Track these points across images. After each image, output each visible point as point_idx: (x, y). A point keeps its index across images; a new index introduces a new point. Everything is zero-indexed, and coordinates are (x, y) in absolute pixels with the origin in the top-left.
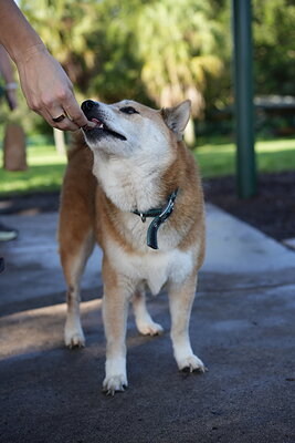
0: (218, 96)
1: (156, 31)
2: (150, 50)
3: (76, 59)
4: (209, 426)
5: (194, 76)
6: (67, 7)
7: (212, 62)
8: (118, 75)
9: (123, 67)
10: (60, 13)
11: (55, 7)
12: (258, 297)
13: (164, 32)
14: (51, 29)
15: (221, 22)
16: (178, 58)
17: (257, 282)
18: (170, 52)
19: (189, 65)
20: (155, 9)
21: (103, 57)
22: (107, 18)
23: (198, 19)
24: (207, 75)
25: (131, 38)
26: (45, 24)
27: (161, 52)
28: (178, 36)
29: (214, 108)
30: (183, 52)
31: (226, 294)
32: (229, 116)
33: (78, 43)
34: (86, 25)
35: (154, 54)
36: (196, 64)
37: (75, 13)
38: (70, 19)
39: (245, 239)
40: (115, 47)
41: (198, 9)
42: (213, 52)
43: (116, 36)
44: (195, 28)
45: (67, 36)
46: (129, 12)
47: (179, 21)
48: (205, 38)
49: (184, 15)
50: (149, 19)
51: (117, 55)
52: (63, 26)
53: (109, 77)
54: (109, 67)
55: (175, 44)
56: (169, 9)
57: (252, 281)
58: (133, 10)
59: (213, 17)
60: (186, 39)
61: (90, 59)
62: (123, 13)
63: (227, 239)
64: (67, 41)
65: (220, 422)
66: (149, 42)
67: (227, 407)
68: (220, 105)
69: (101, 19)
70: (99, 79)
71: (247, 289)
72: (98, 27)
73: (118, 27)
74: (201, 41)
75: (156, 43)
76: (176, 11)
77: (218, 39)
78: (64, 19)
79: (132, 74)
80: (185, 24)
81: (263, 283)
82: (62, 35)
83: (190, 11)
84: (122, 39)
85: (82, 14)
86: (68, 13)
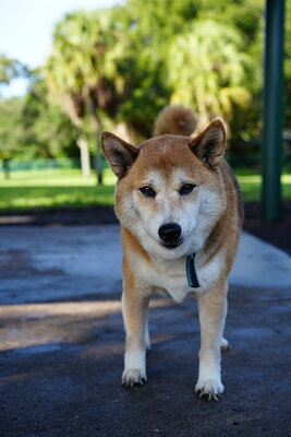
0: (244, 128)
1: (186, 61)
2: (179, 80)
3: (107, 84)
4: (230, 421)
5: (221, 106)
6: (100, 33)
7: (240, 94)
8: (146, 101)
9: (152, 95)
10: (94, 38)
11: (89, 32)
12: (281, 309)
13: (194, 61)
14: (84, 54)
15: (251, 55)
16: (207, 88)
17: (279, 296)
18: (199, 81)
19: (217, 96)
20: (187, 40)
21: (133, 84)
22: (139, 46)
23: (229, 51)
24: (234, 105)
25: (161, 65)
26: (79, 49)
27: (190, 81)
28: (208, 66)
29: (240, 139)
30: (212, 82)
31: (248, 305)
32: (255, 147)
33: (109, 68)
34: (118, 52)
35: (184, 81)
36: (225, 94)
37: (109, 40)
38: (102, 45)
39: (267, 258)
40: (146, 74)
41: (229, 41)
42: (242, 84)
43: (147, 63)
44: (225, 60)
45: (98, 61)
46: (160, 41)
47: (210, 52)
48: (234, 70)
49: (215, 46)
50: (180, 48)
51: (147, 83)
52: (95, 52)
53: (137, 103)
54: (138, 93)
55: (205, 73)
56: (200, 40)
57: (275, 295)
58: (165, 39)
59: (243, 49)
60: (216, 70)
61: (120, 84)
62: (155, 42)
63: (250, 257)
64: (99, 66)
65: (241, 418)
66: (179, 71)
67: (248, 405)
68: (246, 137)
69: (133, 46)
70: (128, 105)
71: (270, 301)
72: (129, 54)
73: (149, 56)
74: (230, 72)
75: (186, 73)
76: (207, 42)
77: (248, 70)
78: (97, 45)
79: (160, 101)
80: (216, 55)
81: (287, 297)
82: (94, 61)
83: (221, 44)
84: (152, 67)
85: (115, 40)
86: (101, 39)
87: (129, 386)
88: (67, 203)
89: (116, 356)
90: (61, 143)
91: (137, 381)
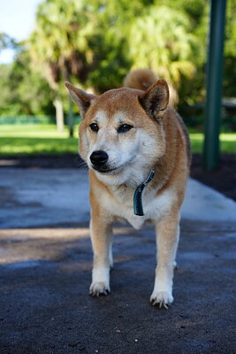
0: (189, 95)
1: (144, 39)
2: (138, 53)
3: (79, 56)
4: (178, 325)
5: (171, 77)
6: (75, 14)
7: (187, 67)
8: (110, 70)
9: (116, 66)
10: (69, 18)
11: (66, 13)
12: (220, 238)
13: (151, 39)
14: (61, 32)
15: (197, 35)
16: (160, 62)
17: (217, 228)
18: (154, 56)
19: (168, 68)
20: (145, 21)
21: (100, 56)
22: (106, 25)
23: (179, 32)
24: (182, 76)
25: (124, 41)
26: (57, 26)
27: (147, 55)
28: (162, 43)
29: (186, 104)
30: (165, 57)
31: (191, 234)
32: (198, 110)
33: (81, 43)
34: (88, 30)
35: (142, 56)
36: (175, 67)
37: (82, 20)
38: (76, 24)
39: (207, 198)
40: (111, 49)
41: (179, 24)
42: (189, 59)
43: (112, 40)
44: (176, 39)
45: (73, 36)
46: (123, 22)
47: (163, 32)
48: (183, 47)
49: (168, 28)
50: (139, 28)
51: (112, 56)
52: (70, 29)
53: (104, 72)
54: (104, 64)
55: (159, 49)
56: (156, 22)
57: (214, 227)
58: (127, 20)
59: (191, 31)
60: (168, 47)
61: (90, 56)
62: (119, 23)
63: (194, 197)
64: (74, 41)
65: (187, 323)
66: (138, 47)
67: (193, 313)
68: (190, 102)
69: (101, 26)
70: (96, 74)
71: (210, 232)
72: (98, 31)
73: (114, 34)
74: (179, 49)
75: (144, 48)
76: (162, 24)
77: (194, 48)
78: (72, 24)
79: (122, 71)
80: (168, 35)
81: (224, 229)
82: (69, 36)
83: (173, 26)
84: (116, 43)
85: (87, 20)
86: (75, 19)
87: (95, 296)
88: (45, 151)
89: (85, 272)
90: (41, 102)
91: (102, 291)
